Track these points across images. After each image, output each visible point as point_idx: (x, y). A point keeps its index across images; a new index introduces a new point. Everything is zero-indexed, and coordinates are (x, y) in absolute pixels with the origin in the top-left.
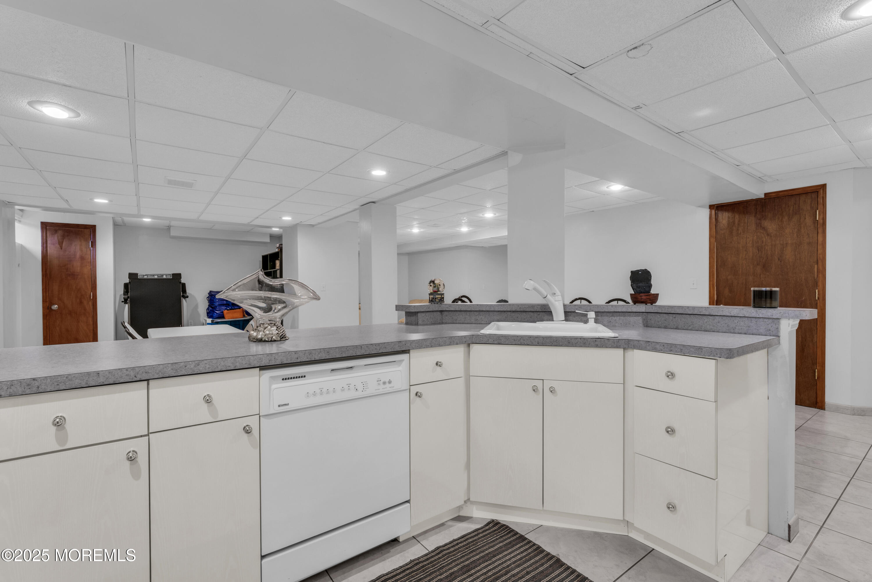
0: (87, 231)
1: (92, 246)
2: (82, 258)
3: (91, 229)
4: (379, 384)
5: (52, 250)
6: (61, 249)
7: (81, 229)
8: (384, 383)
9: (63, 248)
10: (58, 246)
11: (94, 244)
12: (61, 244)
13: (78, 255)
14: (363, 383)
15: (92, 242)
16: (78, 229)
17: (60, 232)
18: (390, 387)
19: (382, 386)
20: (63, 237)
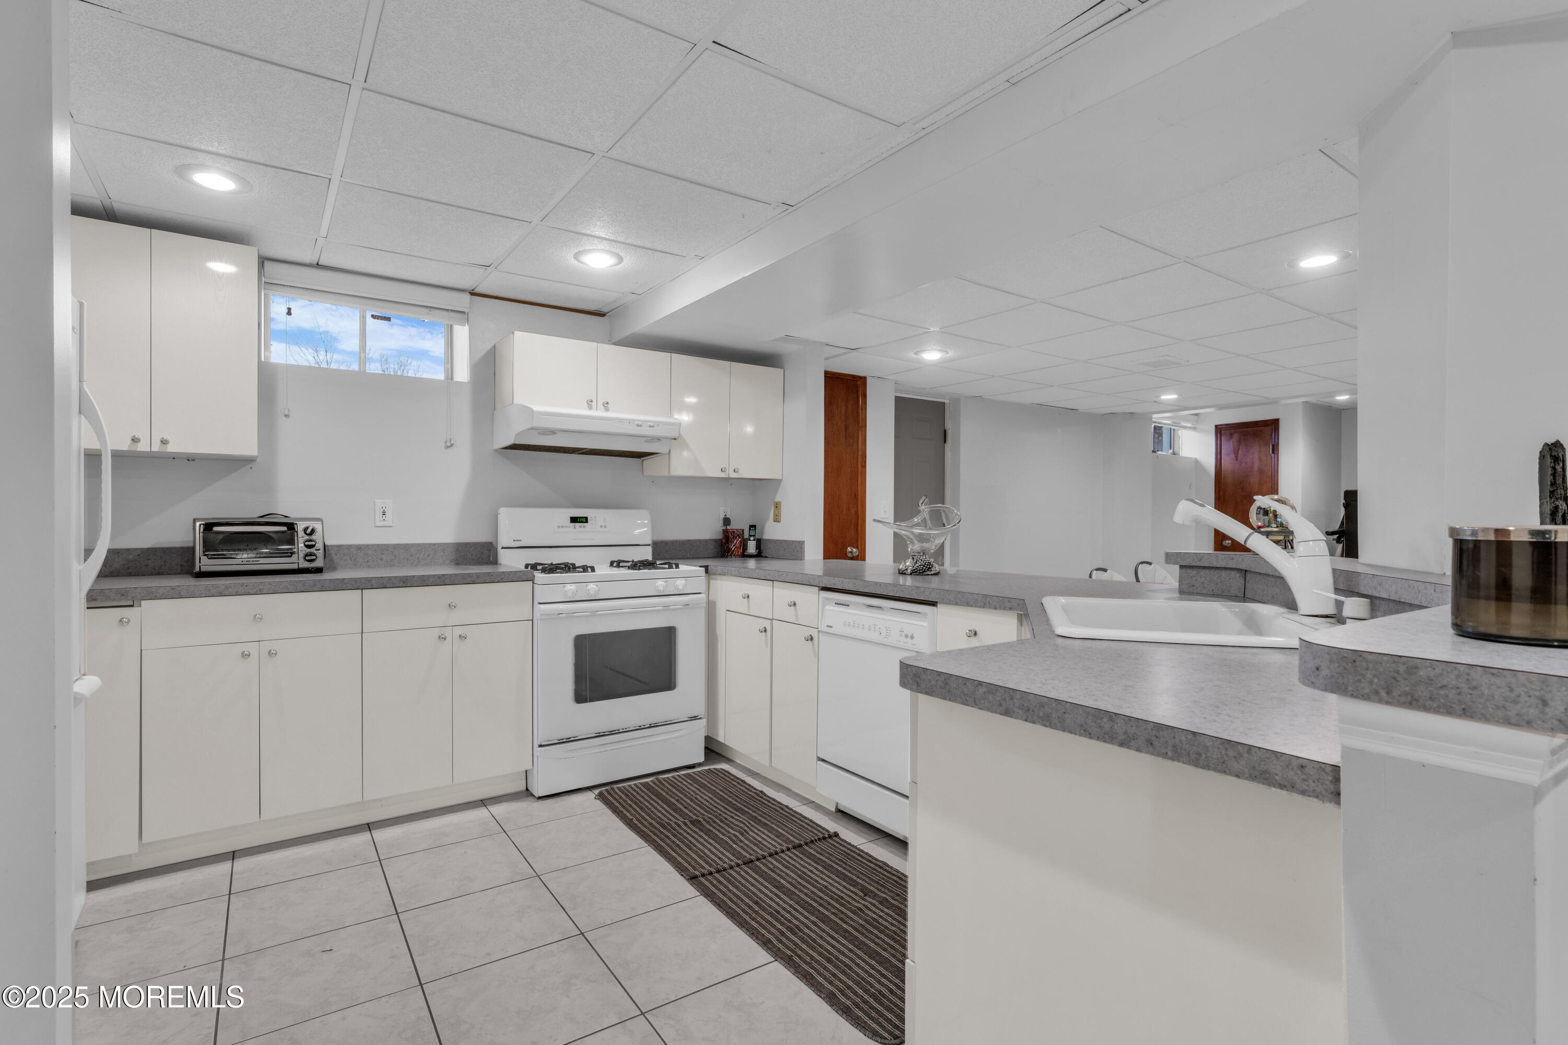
0: (1267, 430)
1: (1273, 452)
2: (1261, 471)
3: (1273, 425)
4: (901, 635)
5: (1227, 462)
6: (1237, 460)
7: (1260, 428)
8: (906, 636)
9: (1239, 458)
10: (1233, 456)
11: (1275, 449)
12: (1236, 452)
13: (1256, 465)
14: (887, 629)
15: (1273, 445)
16: (1257, 428)
17: (1236, 437)
18: (911, 644)
19: (903, 639)
20: (1239, 442)
